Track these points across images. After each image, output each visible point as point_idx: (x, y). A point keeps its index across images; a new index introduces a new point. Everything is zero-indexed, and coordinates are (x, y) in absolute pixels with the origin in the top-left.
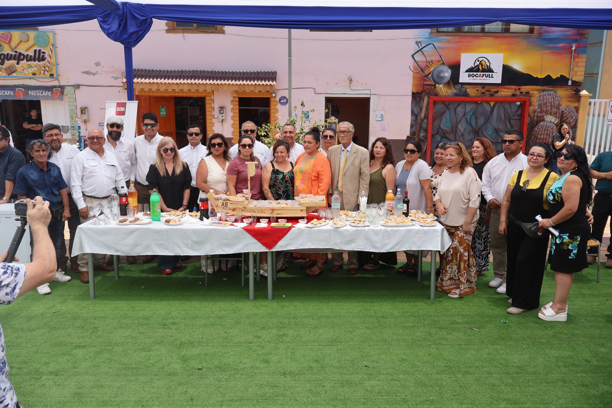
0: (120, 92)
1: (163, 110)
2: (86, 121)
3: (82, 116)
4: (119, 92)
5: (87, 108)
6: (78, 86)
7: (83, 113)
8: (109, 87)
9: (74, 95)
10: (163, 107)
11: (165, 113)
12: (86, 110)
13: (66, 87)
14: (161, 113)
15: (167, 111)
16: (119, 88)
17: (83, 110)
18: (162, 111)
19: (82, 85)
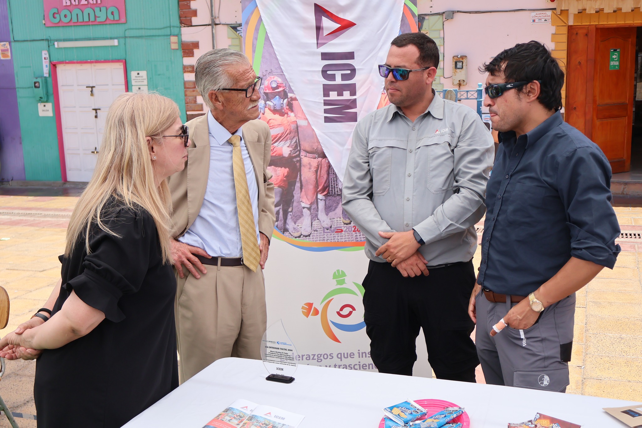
0: (537, 21)
1: (614, 57)
2: (462, 82)
3: (455, 73)
4: (534, 21)
5: (466, 57)
6: (449, 15)
7: (458, 66)
8: (513, 13)
9: (442, 32)
10: (615, 50)
11: (617, 63)
12: (464, 61)
13: (427, 17)
14: (612, 63)
15: (622, 59)
16: (534, 14)
17: (460, 61)
18: (613, 60)
19: (458, 12)
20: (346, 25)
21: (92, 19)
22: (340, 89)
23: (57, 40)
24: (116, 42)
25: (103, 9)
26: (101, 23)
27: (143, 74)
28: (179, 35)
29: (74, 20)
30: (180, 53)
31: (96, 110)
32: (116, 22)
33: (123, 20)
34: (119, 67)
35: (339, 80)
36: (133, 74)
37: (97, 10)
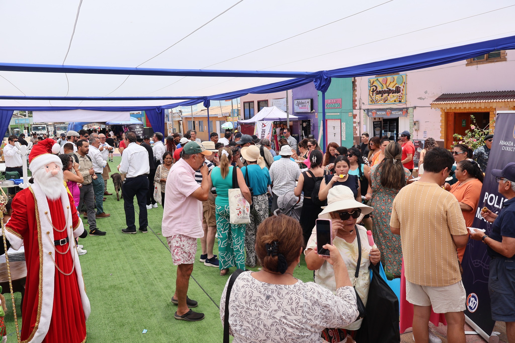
1: (464, 122)
2: (416, 130)
3: (414, 126)
5: (417, 121)
9: (413, 113)
10: (464, 120)
12: (417, 123)
14: (463, 124)
19: (417, 107)
20: (265, 126)
21: (334, 107)
22: (263, 134)
23: (327, 113)
24: (339, 114)
25: (337, 104)
26: (337, 108)
27: (345, 123)
28: (352, 112)
29: (331, 107)
30: (352, 117)
31: (335, 134)
32: (339, 108)
33: (341, 107)
34: (340, 121)
35: (263, 133)
36: (342, 123)
37: (335, 104)
